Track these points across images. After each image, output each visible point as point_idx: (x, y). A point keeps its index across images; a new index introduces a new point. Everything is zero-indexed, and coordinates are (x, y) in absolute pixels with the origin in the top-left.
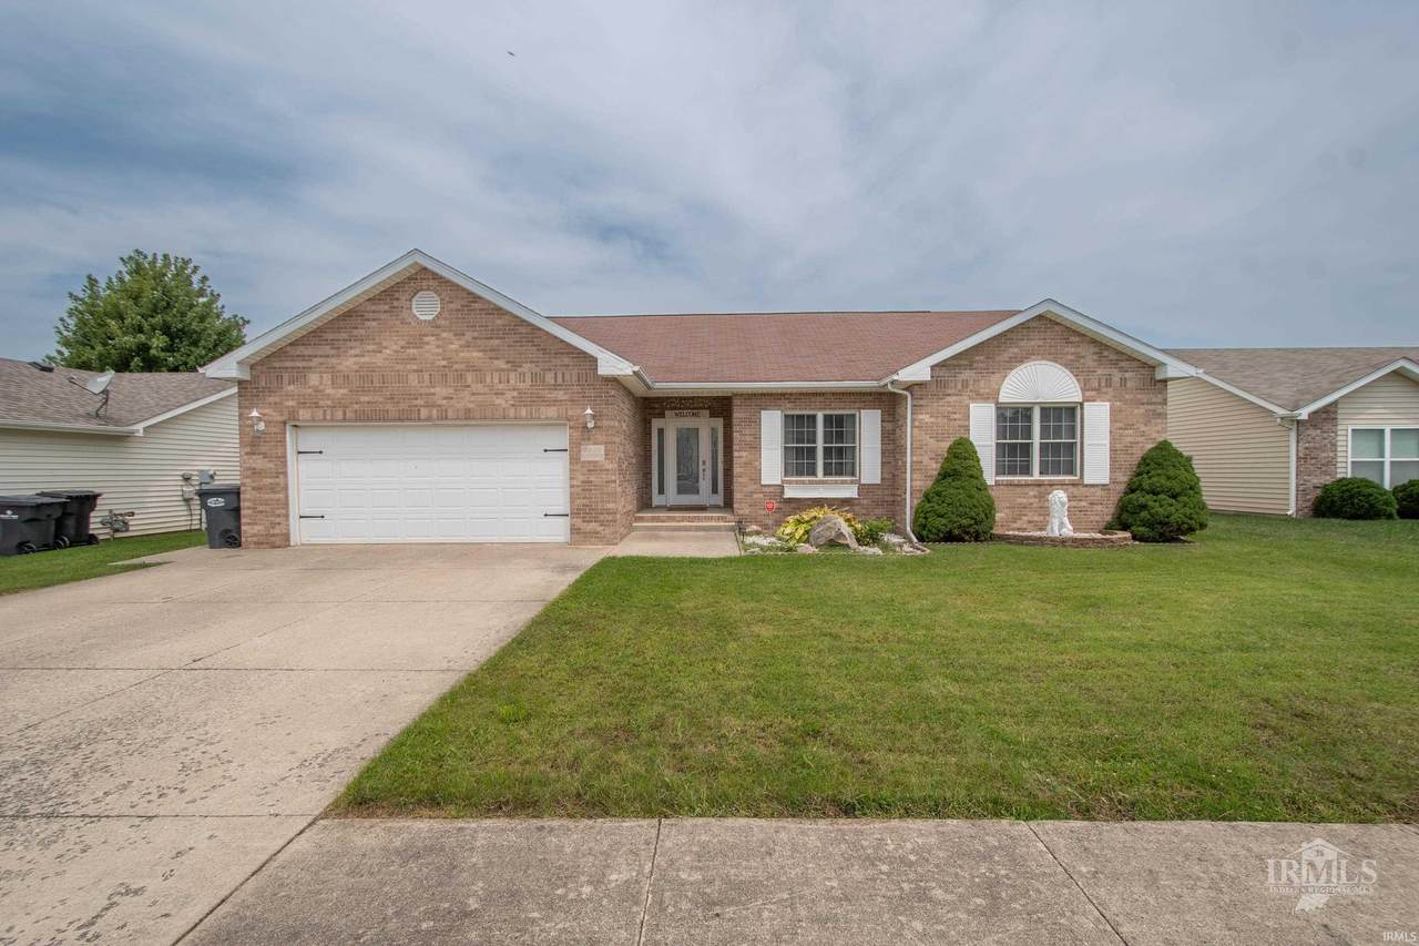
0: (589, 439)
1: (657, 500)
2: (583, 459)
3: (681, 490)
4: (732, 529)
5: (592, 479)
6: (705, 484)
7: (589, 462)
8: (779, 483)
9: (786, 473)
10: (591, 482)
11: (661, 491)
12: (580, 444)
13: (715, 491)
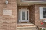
0: (6, 8)
1: (19, 21)
2: (4, 14)
3: (23, 20)
4: (36, 28)
5: (7, 21)
6: (26, 19)
7: (6, 15)
8: (42, 19)
9: (43, 18)
10: (7, 22)
11: (20, 20)
12: (3, 9)
13: (28, 20)
